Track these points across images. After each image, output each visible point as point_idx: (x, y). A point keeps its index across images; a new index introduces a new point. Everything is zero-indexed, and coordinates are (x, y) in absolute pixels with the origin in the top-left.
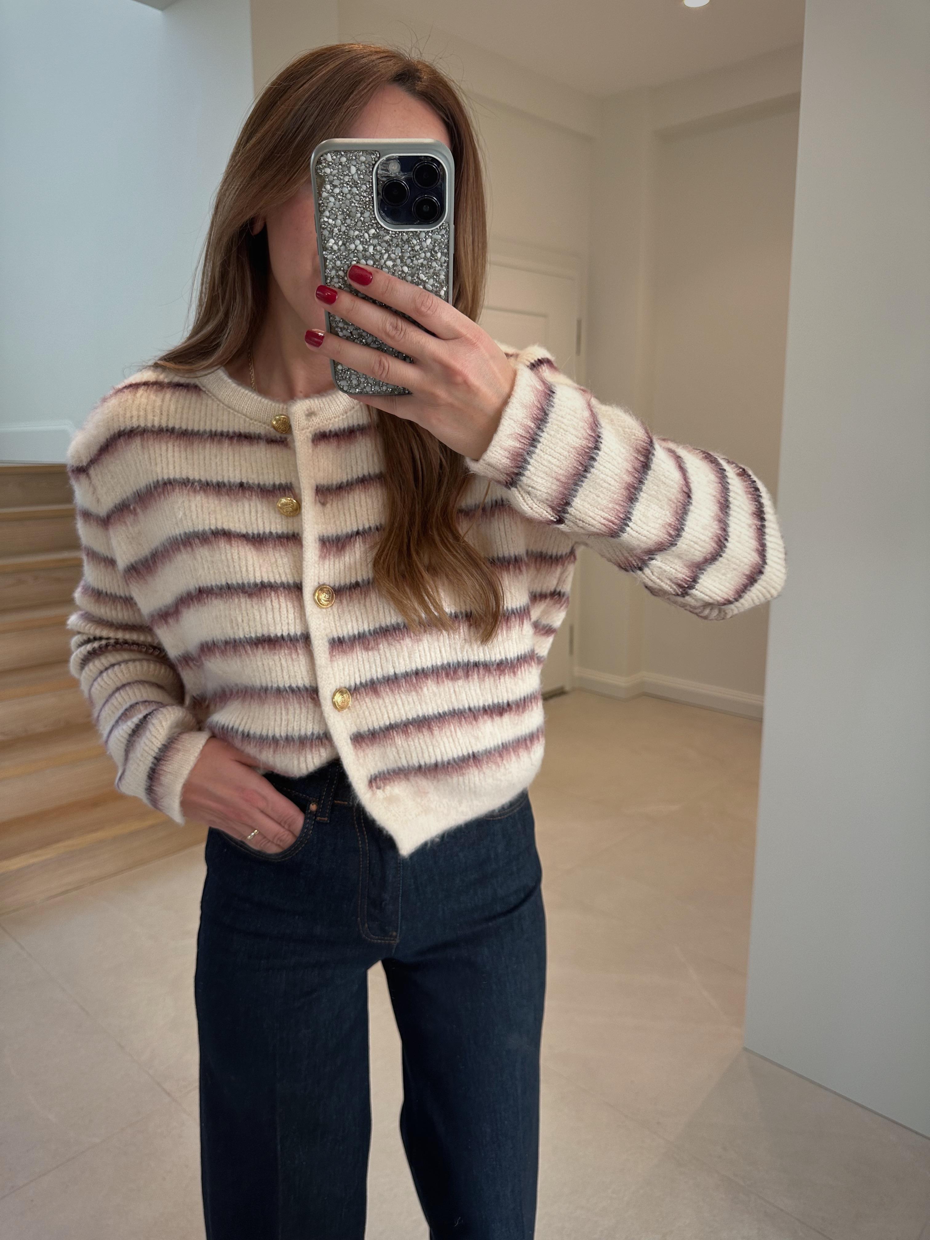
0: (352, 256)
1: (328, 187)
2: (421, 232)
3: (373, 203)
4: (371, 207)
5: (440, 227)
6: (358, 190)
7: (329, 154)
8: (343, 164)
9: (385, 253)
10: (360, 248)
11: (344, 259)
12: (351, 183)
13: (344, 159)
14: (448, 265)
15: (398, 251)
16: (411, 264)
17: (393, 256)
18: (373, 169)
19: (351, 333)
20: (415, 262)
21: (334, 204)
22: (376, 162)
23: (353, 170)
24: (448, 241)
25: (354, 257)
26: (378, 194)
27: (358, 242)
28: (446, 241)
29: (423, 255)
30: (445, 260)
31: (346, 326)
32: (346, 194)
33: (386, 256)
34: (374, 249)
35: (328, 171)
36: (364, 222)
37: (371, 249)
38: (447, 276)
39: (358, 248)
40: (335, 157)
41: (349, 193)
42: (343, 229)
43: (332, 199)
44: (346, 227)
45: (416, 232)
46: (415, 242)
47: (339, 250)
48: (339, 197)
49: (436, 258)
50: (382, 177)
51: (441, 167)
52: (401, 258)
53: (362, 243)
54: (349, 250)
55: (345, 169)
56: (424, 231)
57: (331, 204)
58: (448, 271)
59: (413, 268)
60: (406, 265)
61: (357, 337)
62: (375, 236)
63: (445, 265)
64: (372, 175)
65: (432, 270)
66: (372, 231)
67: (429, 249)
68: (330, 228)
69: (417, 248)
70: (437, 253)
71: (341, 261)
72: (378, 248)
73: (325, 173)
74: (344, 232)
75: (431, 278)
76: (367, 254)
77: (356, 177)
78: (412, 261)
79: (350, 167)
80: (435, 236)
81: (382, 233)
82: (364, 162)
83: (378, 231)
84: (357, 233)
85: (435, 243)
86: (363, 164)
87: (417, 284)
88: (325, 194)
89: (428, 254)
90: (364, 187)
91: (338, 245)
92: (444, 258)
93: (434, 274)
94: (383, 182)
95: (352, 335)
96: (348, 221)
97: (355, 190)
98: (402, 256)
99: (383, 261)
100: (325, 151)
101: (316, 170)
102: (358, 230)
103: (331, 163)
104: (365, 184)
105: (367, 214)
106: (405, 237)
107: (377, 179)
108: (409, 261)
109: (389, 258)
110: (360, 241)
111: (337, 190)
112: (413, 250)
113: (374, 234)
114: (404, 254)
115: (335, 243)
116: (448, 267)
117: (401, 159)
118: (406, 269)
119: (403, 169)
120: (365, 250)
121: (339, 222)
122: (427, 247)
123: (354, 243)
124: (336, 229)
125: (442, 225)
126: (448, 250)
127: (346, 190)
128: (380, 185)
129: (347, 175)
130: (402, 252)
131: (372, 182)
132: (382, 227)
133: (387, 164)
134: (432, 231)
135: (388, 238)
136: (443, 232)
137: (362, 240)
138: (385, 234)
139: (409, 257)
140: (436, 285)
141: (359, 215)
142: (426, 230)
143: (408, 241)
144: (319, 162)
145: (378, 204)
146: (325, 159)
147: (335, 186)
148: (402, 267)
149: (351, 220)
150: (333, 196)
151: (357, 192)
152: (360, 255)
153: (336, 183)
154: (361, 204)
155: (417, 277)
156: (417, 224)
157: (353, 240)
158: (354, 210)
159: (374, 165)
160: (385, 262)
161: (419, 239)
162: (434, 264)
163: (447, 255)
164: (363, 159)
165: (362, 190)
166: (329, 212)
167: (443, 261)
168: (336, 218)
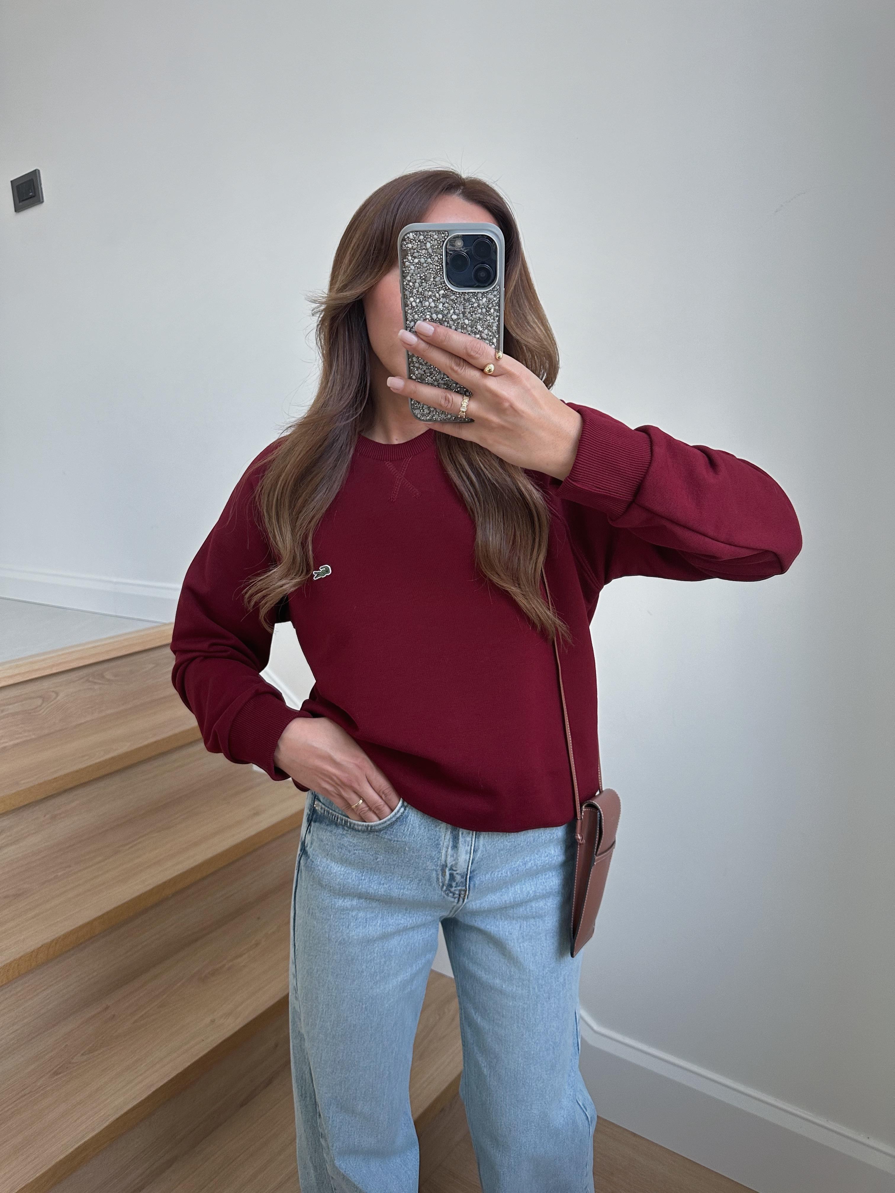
0: (426, 311)
1: (410, 258)
2: (478, 292)
3: (443, 271)
4: (441, 273)
5: (493, 288)
6: (432, 261)
7: (411, 234)
8: (421, 241)
9: (452, 309)
10: (433, 305)
11: (421, 313)
12: (427, 255)
13: (422, 237)
14: (499, 319)
15: (461, 308)
16: (471, 318)
17: (457, 311)
18: (443, 244)
19: (424, 371)
20: (474, 316)
21: (414, 271)
22: (445, 239)
23: (428, 245)
24: (499, 300)
25: (428, 311)
26: (447, 263)
27: (431, 300)
28: (498, 300)
29: (480, 311)
30: (497, 315)
31: (420, 366)
32: (423, 263)
33: (452, 311)
34: (443, 306)
35: (410, 246)
36: (436, 285)
37: (441, 306)
38: (498, 327)
39: (431, 305)
40: (415, 236)
41: (425, 263)
42: (420, 290)
43: (412, 267)
44: (423, 288)
45: (475, 293)
46: (474, 300)
47: (417, 306)
48: (418, 266)
49: (490, 313)
50: (450, 251)
51: (493, 243)
52: (464, 313)
53: (434, 301)
54: (424, 306)
55: (423, 244)
56: (481, 292)
57: (412, 271)
58: (499, 324)
59: (472, 321)
60: (467, 319)
61: (429, 375)
62: (444, 296)
63: (497, 318)
64: (442, 249)
65: (486, 323)
66: (442, 292)
67: (485, 307)
68: (411, 290)
69: (476, 305)
70: (491, 309)
71: (418, 315)
72: (446, 305)
73: (408, 247)
74: (421, 292)
75: (486, 329)
76: (438, 309)
77: (430, 251)
78: (472, 315)
79: (426, 243)
80: (490, 296)
81: (449, 293)
82: (436, 240)
83: (446, 292)
84: (430, 293)
85: (489, 301)
86: (436, 241)
87: (475, 333)
88: (407, 264)
89: (484, 310)
90: (436, 258)
91: (416, 303)
92: (495, 313)
93: (489, 326)
94: (451, 254)
95: (425, 373)
96: (424, 284)
97: (430, 259)
98: (464, 311)
99: (449, 315)
100: (408, 231)
101: (401, 246)
102: (431, 291)
103: (412, 241)
104: (437, 256)
105: (438, 279)
106: (467, 297)
107: (446, 252)
108: (469, 315)
109: (454, 313)
110: (433, 300)
111: (416, 261)
112: (472, 307)
113: (443, 294)
114: (466, 310)
115: (414, 301)
116: (499, 321)
117: (464, 238)
118: (467, 322)
119: (465, 245)
120: (436, 307)
121: (417, 285)
122: (483, 305)
123: (428, 301)
124: (415, 290)
125: (494, 287)
126: (499, 307)
127: (422, 260)
128: (448, 257)
129: (424, 249)
130: (464, 308)
131: (442, 254)
132: (449, 289)
133: (453, 241)
134: (487, 292)
135: (453, 297)
136: (496, 293)
137: (434, 299)
138: (451, 294)
139: (469, 313)
140: (490, 334)
141: (432, 279)
142: (482, 291)
143: (468, 300)
144: (404, 240)
145: (447, 271)
146: (408, 237)
147: (415, 258)
148: (464, 320)
149: (426, 283)
150: (414, 265)
151: (431, 262)
152: (433, 310)
153: (416, 254)
154: (434, 271)
155: (475, 328)
156: (476, 287)
157: (426, 298)
158: (428, 276)
159: (444, 242)
160: (451, 316)
161: (477, 298)
162: (488, 318)
163: (499, 311)
164: (436, 237)
165: (434, 260)
166: (410, 277)
167: (495, 315)
168: (416, 282)
